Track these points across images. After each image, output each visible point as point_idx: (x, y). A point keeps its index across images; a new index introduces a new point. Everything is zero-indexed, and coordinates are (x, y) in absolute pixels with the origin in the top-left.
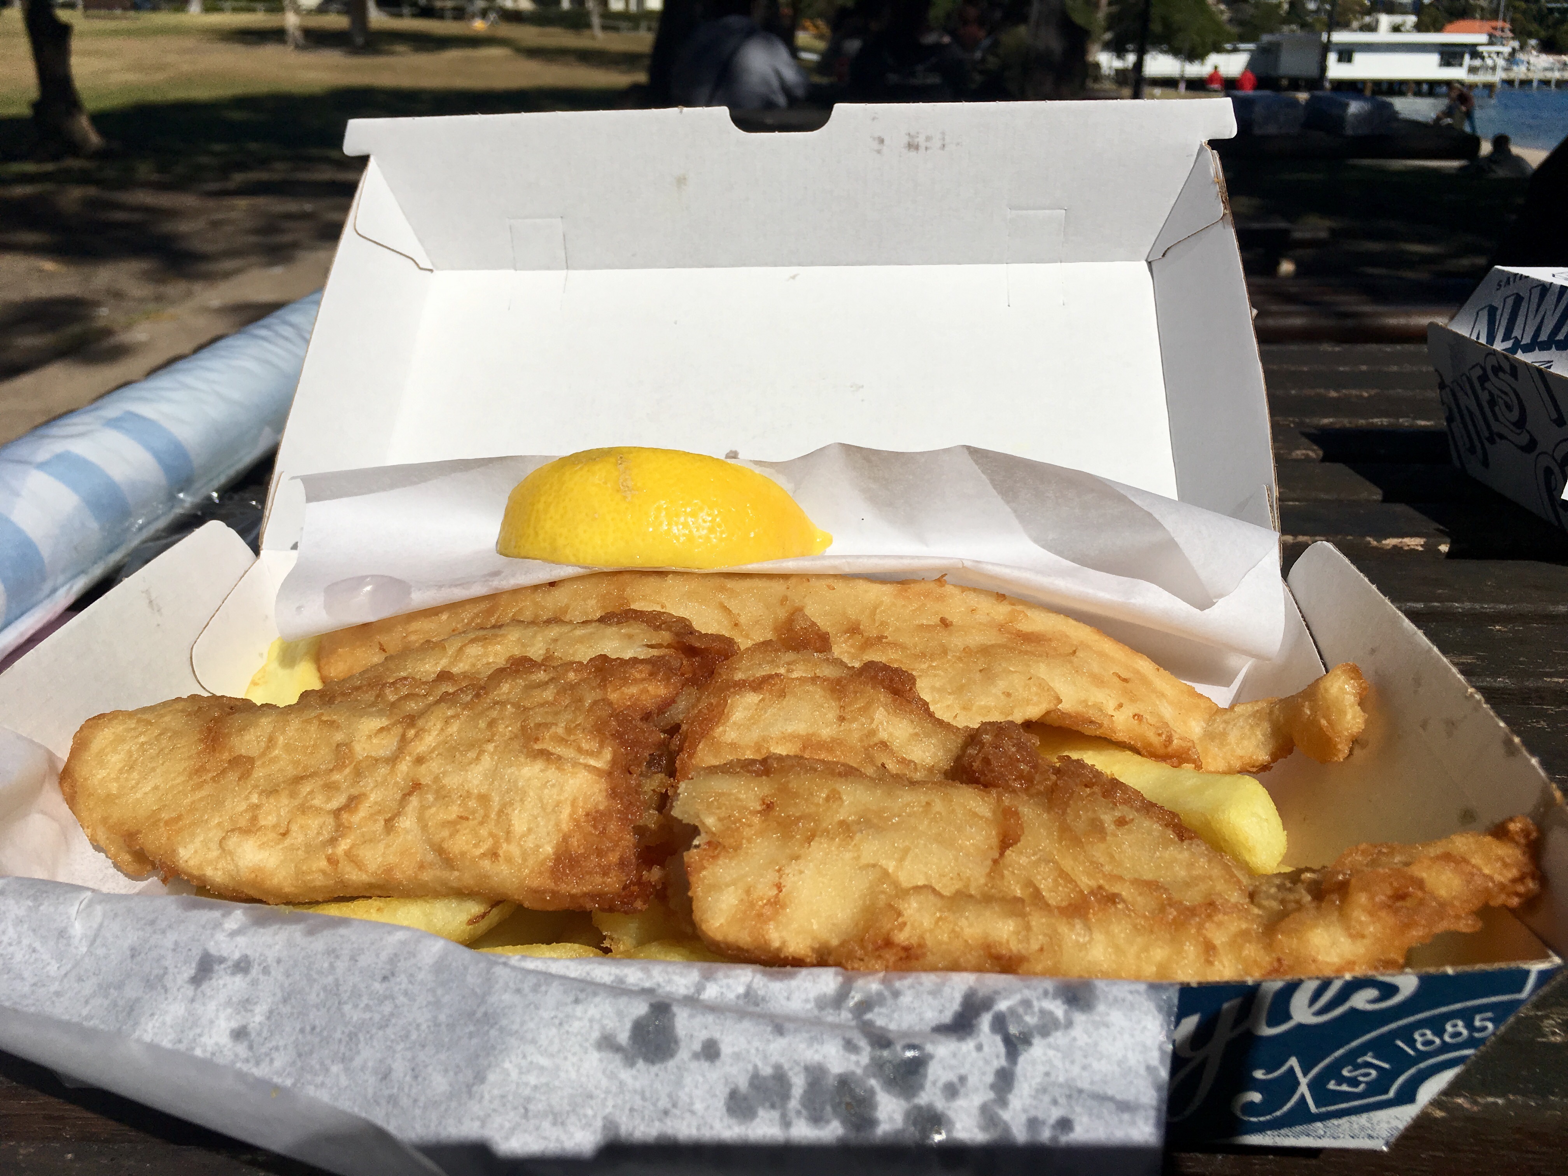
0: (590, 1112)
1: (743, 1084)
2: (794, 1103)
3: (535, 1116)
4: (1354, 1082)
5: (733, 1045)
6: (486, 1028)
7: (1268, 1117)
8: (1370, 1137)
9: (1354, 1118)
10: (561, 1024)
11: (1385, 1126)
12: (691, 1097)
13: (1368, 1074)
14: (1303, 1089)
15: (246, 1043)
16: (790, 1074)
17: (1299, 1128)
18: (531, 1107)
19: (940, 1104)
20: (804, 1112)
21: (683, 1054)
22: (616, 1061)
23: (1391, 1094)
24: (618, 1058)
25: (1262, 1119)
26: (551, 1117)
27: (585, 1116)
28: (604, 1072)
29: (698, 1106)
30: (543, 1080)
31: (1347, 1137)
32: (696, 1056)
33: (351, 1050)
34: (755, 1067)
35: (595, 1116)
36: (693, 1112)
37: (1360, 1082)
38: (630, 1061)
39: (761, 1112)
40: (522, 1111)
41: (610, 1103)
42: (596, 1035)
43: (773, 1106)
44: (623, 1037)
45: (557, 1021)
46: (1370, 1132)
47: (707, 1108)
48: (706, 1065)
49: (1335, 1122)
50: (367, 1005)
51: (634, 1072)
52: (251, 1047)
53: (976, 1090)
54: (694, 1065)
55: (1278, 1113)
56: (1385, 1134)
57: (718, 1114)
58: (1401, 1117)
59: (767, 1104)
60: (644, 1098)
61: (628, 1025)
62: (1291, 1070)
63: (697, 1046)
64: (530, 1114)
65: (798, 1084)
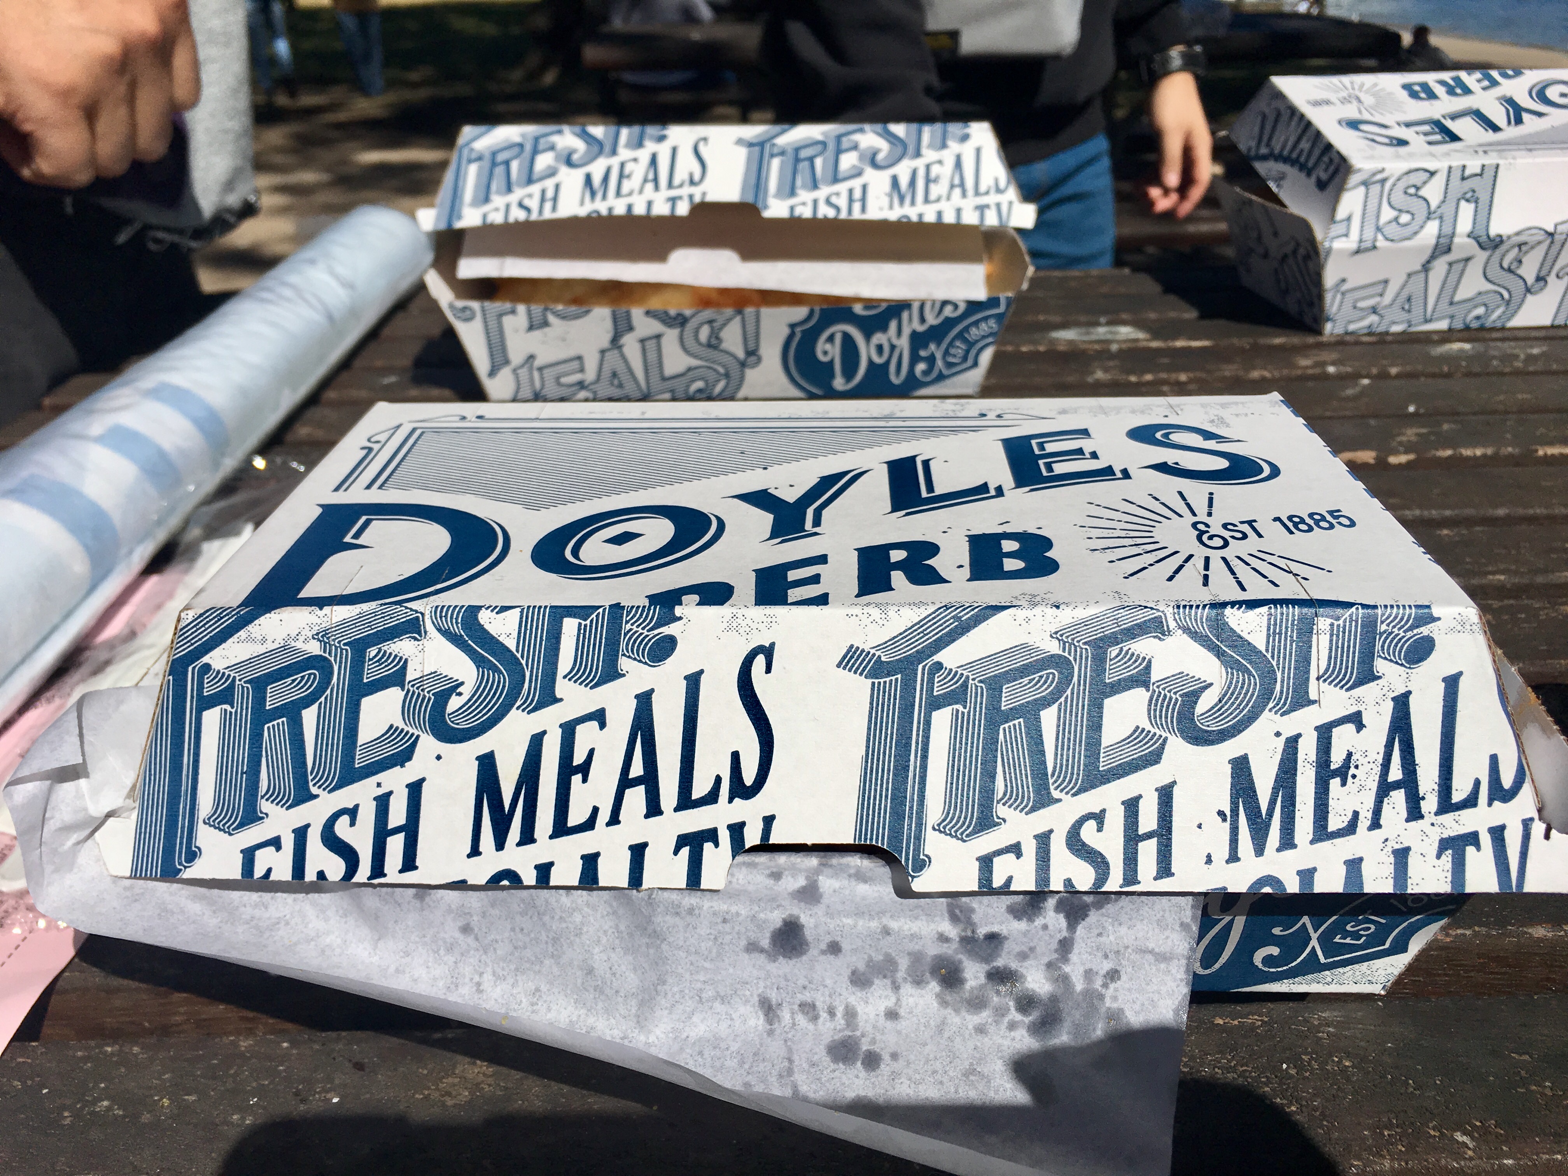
0: (748, 993)
1: (861, 966)
2: (901, 974)
3: (708, 1001)
4: (1356, 936)
5: (851, 944)
6: (659, 942)
7: (1285, 968)
8: (1370, 982)
9: (1356, 966)
10: (716, 939)
11: (1382, 972)
12: (822, 977)
13: (1369, 928)
14: (1314, 943)
15: (473, 936)
16: (897, 958)
17: (1310, 976)
18: (703, 995)
19: (1014, 965)
20: (909, 979)
21: (813, 952)
22: (762, 959)
23: (1387, 945)
24: (763, 957)
25: (1279, 969)
26: (719, 999)
27: (744, 995)
28: (754, 966)
29: (828, 982)
30: (708, 976)
31: (1351, 983)
32: (823, 952)
33: (557, 950)
34: (870, 956)
35: (752, 995)
36: (825, 986)
37: (1363, 936)
38: (772, 957)
39: (876, 981)
40: (697, 998)
41: (762, 984)
42: (743, 943)
43: (885, 977)
44: (765, 943)
45: (712, 937)
46: (1370, 978)
47: (835, 983)
48: (832, 958)
49: (1341, 970)
50: (561, 918)
51: (777, 964)
52: (477, 939)
53: (1043, 954)
54: (823, 958)
55: (1293, 964)
56: (1383, 980)
57: (844, 986)
58: (1397, 964)
59: (880, 976)
60: (787, 980)
61: (768, 935)
62: (1304, 924)
63: (823, 946)
64: (704, 1000)
65: (904, 963)
